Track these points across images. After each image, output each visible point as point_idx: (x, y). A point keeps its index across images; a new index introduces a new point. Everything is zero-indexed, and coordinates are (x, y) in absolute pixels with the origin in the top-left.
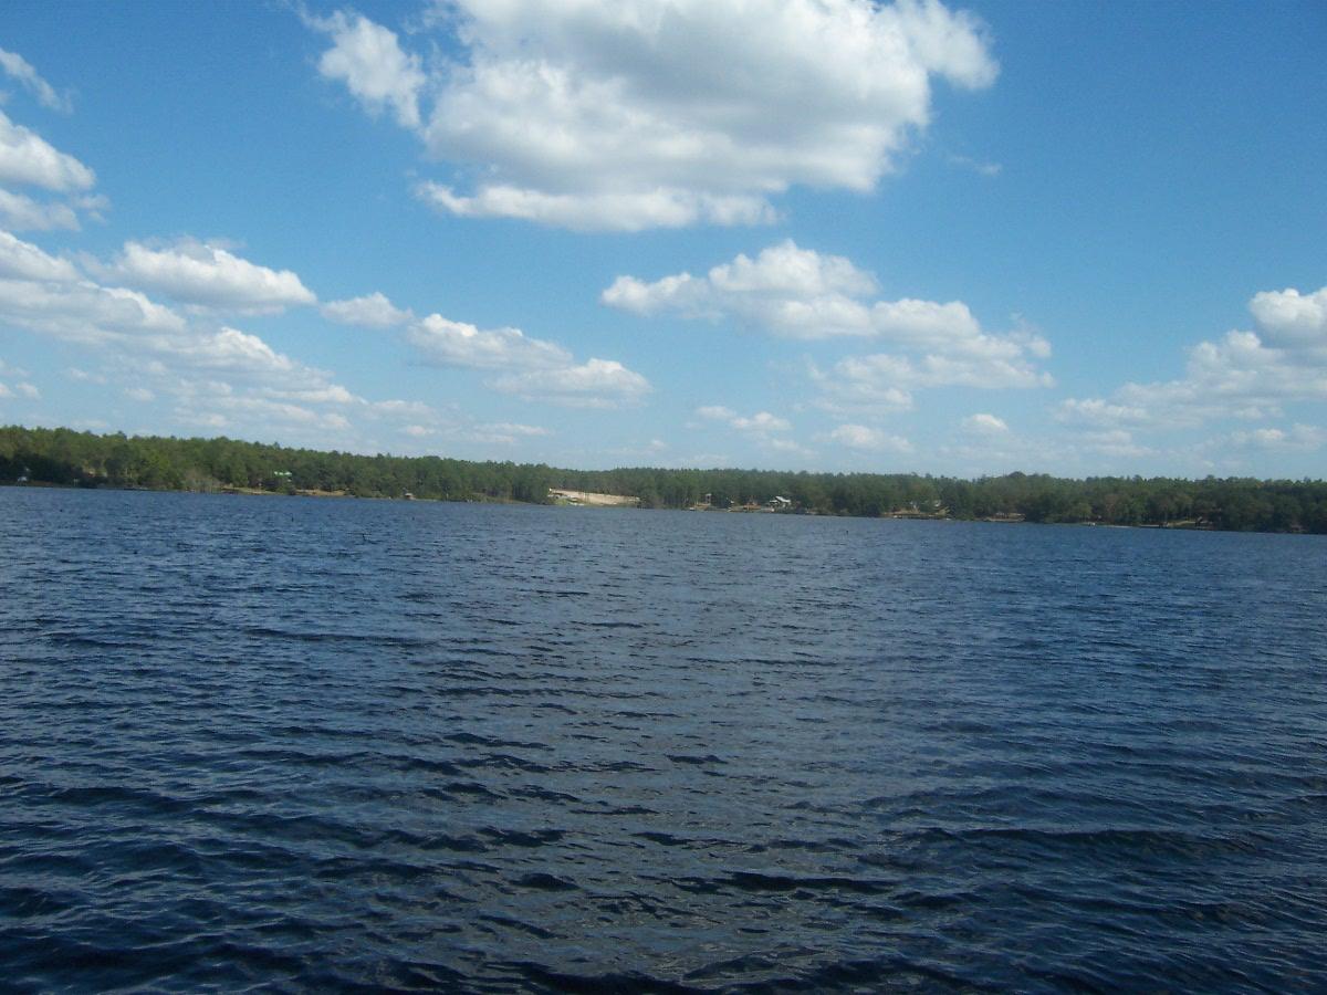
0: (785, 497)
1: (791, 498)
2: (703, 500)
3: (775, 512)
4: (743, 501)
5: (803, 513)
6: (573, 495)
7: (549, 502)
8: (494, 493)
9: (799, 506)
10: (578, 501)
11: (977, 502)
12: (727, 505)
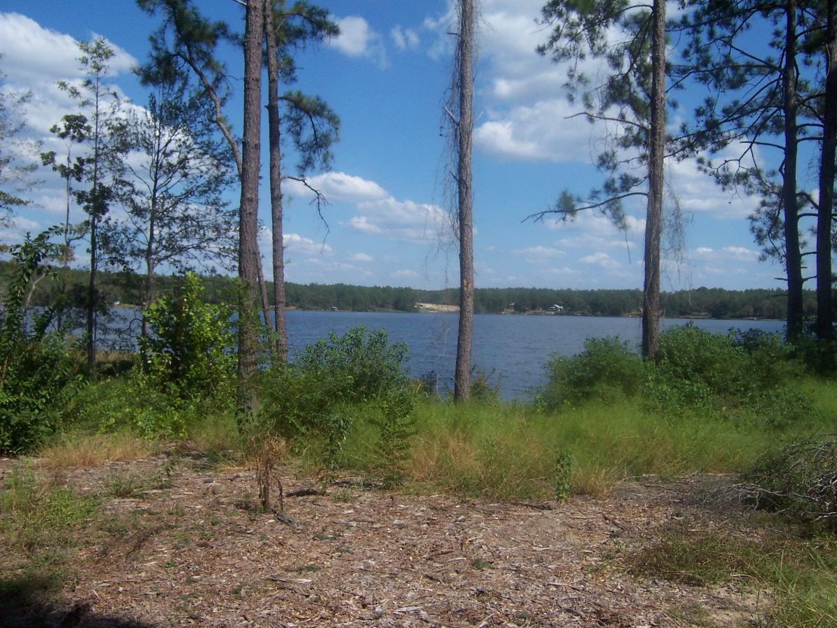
0: (559, 304)
1: (563, 305)
2: (508, 307)
3: (555, 315)
4: (534, 307)
5: (573, 315)
6: (428, 306)
7: (416, 311)
8: (382, 306)
9: (570, 311)
10: (432, 309)
11: (681, 306)
12: (524, 311)
